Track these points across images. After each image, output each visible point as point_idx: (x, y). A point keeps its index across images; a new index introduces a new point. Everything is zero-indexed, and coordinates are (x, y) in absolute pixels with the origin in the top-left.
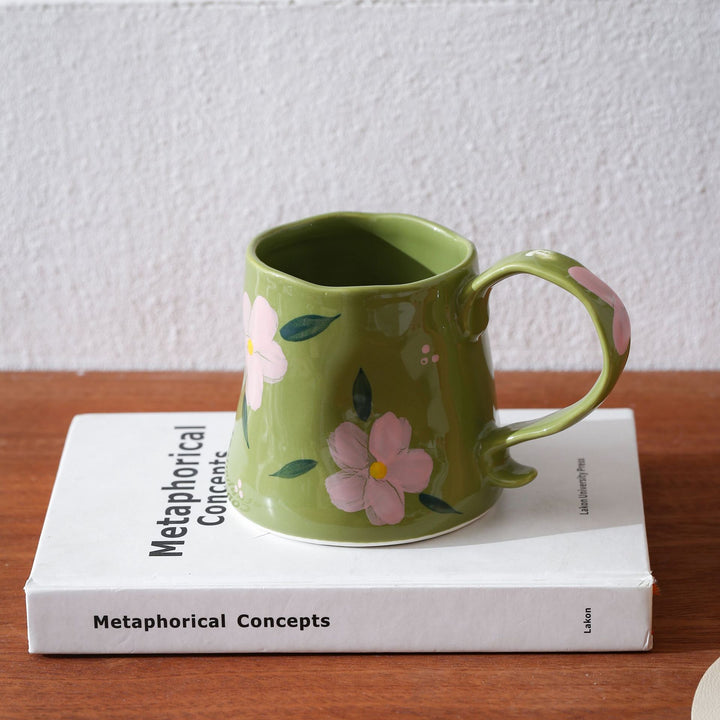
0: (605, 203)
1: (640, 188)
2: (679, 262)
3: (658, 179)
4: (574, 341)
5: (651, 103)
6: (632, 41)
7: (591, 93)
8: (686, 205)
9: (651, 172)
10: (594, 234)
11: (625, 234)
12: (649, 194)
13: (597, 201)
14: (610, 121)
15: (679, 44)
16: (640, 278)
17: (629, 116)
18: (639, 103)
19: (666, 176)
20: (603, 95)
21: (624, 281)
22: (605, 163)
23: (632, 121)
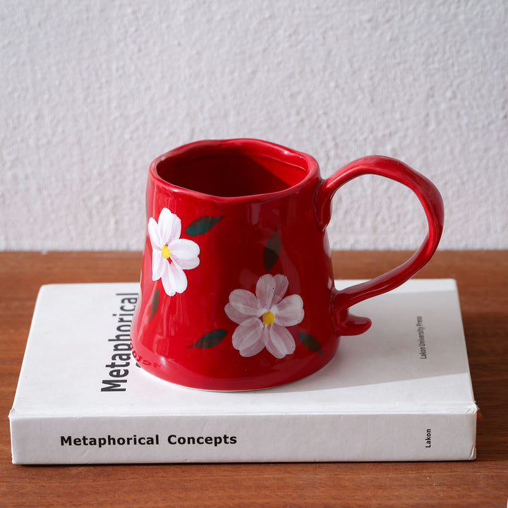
0: (432, 126)
1: (458, 114)
2: (487, 169)
3: (472, 109)
4: (409, 228)
5: (467, 52)
6: (453, 6)
7: (423, 44)
8: (492, 127)
9: (467, 103)
10: (425, 149)
11: (448, 148)
12: (465, 120)
13: (427, 125)
14: (436, 65)
15: (488, 8)
16: (458, 181)
17: (450, 62)
18: (458, 52)
19: (478, 106)
20: (431, 46)
21: (446, 184)
22: (433, 96)
23: (453, 65)
